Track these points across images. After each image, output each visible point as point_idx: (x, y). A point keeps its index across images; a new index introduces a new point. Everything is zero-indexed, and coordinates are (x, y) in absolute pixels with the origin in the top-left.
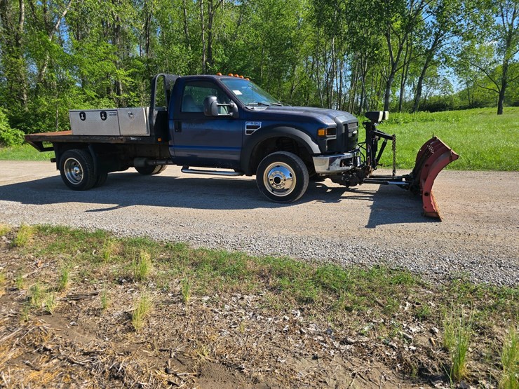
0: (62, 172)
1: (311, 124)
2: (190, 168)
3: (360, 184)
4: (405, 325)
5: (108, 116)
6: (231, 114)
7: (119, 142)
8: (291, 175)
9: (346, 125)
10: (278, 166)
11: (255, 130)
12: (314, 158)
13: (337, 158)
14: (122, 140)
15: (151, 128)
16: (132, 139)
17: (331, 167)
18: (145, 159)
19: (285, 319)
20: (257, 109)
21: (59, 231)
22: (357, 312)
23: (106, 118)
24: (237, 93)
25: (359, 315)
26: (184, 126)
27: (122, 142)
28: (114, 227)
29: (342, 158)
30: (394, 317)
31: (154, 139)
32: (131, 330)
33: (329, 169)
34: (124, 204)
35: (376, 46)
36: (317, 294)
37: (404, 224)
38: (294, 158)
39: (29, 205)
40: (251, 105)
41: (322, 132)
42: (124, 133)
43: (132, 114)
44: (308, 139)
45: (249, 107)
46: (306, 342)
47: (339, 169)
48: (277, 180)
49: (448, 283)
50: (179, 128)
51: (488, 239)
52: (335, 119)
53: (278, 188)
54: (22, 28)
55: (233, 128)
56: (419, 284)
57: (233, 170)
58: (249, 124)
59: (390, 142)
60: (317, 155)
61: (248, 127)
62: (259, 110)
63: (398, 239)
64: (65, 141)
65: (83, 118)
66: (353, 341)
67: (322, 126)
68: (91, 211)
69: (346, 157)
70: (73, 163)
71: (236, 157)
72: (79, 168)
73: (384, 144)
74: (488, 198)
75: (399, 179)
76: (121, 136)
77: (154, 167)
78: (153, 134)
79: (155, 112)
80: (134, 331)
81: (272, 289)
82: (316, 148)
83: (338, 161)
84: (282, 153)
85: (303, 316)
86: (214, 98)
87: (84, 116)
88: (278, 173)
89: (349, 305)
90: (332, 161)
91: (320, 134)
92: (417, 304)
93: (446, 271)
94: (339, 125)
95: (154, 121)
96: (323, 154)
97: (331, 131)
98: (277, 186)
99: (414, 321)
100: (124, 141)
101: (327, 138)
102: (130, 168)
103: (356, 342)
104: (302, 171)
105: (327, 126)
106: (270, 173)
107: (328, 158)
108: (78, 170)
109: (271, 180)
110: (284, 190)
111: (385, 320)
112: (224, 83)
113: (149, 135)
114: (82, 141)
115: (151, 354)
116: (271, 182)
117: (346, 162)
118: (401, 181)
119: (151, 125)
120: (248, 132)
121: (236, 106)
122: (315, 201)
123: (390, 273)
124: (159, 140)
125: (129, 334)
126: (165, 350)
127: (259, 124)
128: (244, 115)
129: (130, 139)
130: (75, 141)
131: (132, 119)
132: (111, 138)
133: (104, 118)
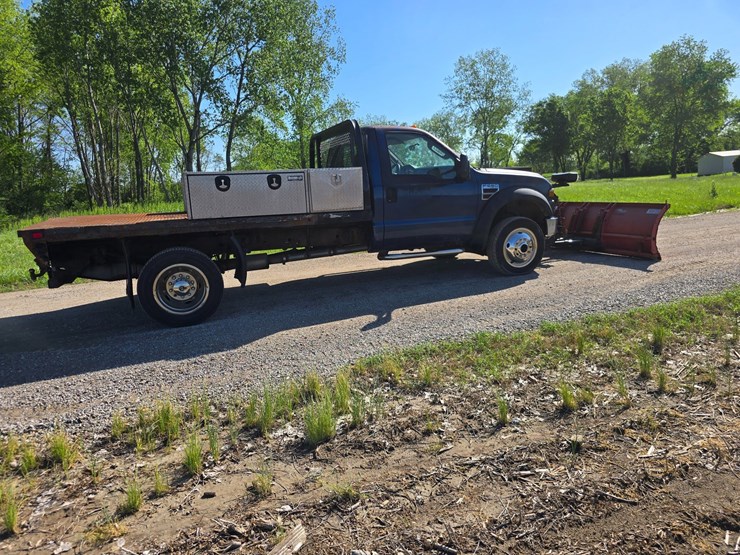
5: (285, 182)
7: (305, 223)
10: (520, 233)
11: (493, 194)
12: (548, 221)
14: (309, 219)
16: (332, 216)
23: (280, 185)
26: (401, 193)
27: (309, 223)
43: (336, 177)
50: (392, 197)
58: (486, 188)
61: (485, 190)
65: (223, 186)
71: (467, 231)
76: (307, 214)
87: (228, 182)
91: (549, 195)
100: (313, 223)
108: (187, 285)
109: (516, 250)
110: (523, 261)
113: (362, 209)
120: (485, 196)
127: (497, 186)
129: (328, 218)
130: (198, 230)
131: (339, 186)
132: (289, 218)
133: (275, 185)
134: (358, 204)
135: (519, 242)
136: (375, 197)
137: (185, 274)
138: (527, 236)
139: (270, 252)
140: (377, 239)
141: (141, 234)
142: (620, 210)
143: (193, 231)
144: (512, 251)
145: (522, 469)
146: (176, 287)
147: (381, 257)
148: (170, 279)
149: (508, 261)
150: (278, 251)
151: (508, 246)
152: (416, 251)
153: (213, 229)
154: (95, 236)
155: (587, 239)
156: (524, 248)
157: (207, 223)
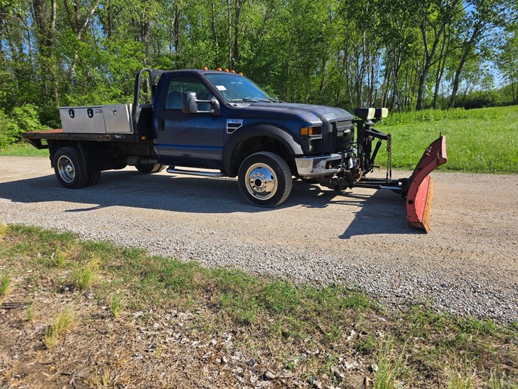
0: (56, 171)
1: (292, 122)
2: (176, 167)
3: (351, 187)
4: (341, 359)
5: (95, 114)
6: (213, 111)
7: (106, 140)
8: (272, 178)
9: (334, 123)
10: (260, 168)
11: (237, 128)
12: (296, 160)
13: (322, 159)
14: (108, 138)
15: (135, 125)
16: (117, 137)
17: (315, 170)
18: (138, 157)
19: (211, 344)
20: (239, 106)
21: (29, 231)
22: (293, 339)
23: (92, 115)
24: (221, 88)
25: (294, 343)
26: (167, 124)
27: (108, 140)
28: (82, 230)
29: (328, 160)
30: (332, 348)
31: (137, 137)
32: (43, 347)
33: (312, 172)
34: (105, 204)
35: (411, 38)
36: (256, 315)
37: (384, 234)
38: (275, 160)
39: (17, 203)
40: (234, 102)
41: (304, 131)
42: (109, 131)
43: (115, 111)
44: (290, 139)
45: (232, 104)
46: (222, 374)
47: (324, 171)
48: (258, 183)
49: (407, 309)
50: (162, 126)
51: (473, 257)
52: (320, 117)
53: (259, 191)
54: (53, 27)
55: (215, 126)
56: (373, 308)
57: (219, 171)
58: (230, 122)
59: (384, 142)
60: (299, 156)
62: (243, 107)
63: (370, 252)
64: (57, 139)
65: (72, 115)
66: (273, 376)
67: (305, 124)
68: (70, 211)
69: (334, 159)
70: (67, 161)
71: (218, 157)
72: (72, 166)
73: (379, 145)
74: (494, 206)
75: (395, 183)
76: (106, 134)
77: (152, 166)
78: (137, 132)
79: (139, 110)
80: (46, 349)
81: (212, 306)
82: (298, 149)
83: (323, 163)
84: (263, 153)
85: (233, 340)
86: (193, 94)
87: (73, 113)
88: (259, 176)
89: (287, 330)
90: (315, 164)
91: (302, 133)
92: (364, 333)
93: (409, 294)
94: (325, 123)
95: (137, 119)
96: (307, 154)
97: (317, 130)
98: (258, 189)
99: (353, 355)
100: (110, 139)
101: (310, 137)
102: (128, 166)
103: (276, 378)
104: (283, 174)
105: (311, 124)
106: (251, 174)
107: (312, 160)
108: (70, 168)
109: (252, 182)
110: (265, 194)
111: (320, 350)
112: (208, 78)
113: (132, 133)
114: (72, 139)
115: (50, 377)
116: (253, 185)
117: (335, 163)
118: (397, 185)
119: (134, 122)
120: (229, 130)
121: (217, 102)
122: (300, 205)
123: (345, 293)
124: (143, 138)
125: (39, 353)
126: (66, 375)
128: (226, 112)
129: (115, 138)
130: (67, 139)
131: (116, 117)
132: (98, 136)
133: (90, 115)
157: (68, 135)
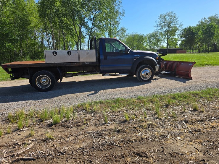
2: (106, 74)
5: (72, 53)
6: (129, 52)
7: (78, 65)
11: (137, 58)
12: (156, 66)
14: (80, 64)
16: (86, 63)
23: (71, 54)
26: (108, 57)
27: (80, 65)
33: (158, 70)
41: (157, 58)
44: (155, 60)
50: (106, 58)
53: (146, 77)
58: (135, 56)
61: (135, 57)
65: (55, 54)
67: (157, 56)
76: (79, 62)
82: (157, 63)
87: (56, 53)
104: (153, 71)
120: (135, 59)
127: (139, 56)
128: (133, 53)
129: (85, 64)
130: (48, 66)
131: (88, 55)
132: (73, 63)
133: (69, 54)
134: (94, 60)
135: (146, 72)
136: (101, 58)
137: (46, 78)
138: (148, 71)
139: (73, 73)
140: (101, 70)
141: (32, 67)
142: (182, 64)
143: (46, 66)
144: (143, 75)
145: (100, 135)
146: (42, 81)
147: (103, 75)
148: (42, 79)
149: (142, 78)
150: (76, 72)
151: (142, 73)
152: (116, 74)
153: (52, 66)
154: (20, 67)
155: (172, 72)
156: (147, 74)
157: (50, 64)
